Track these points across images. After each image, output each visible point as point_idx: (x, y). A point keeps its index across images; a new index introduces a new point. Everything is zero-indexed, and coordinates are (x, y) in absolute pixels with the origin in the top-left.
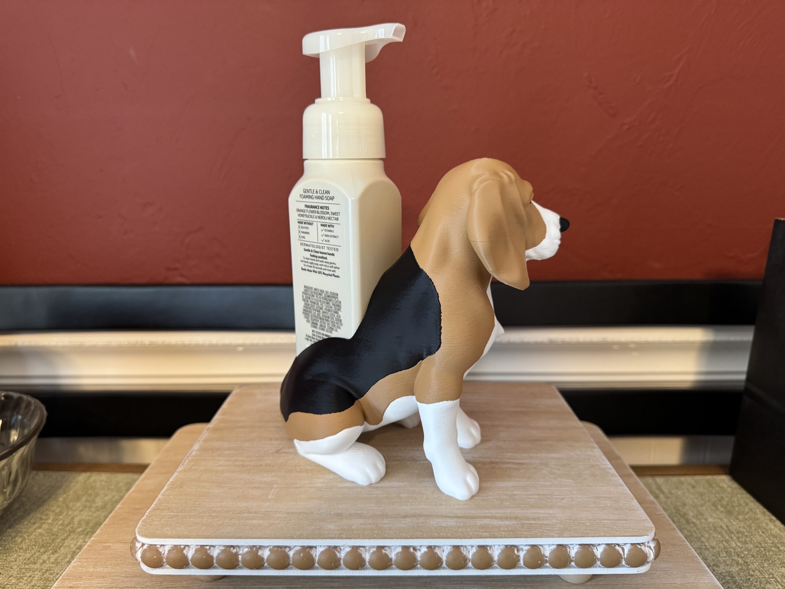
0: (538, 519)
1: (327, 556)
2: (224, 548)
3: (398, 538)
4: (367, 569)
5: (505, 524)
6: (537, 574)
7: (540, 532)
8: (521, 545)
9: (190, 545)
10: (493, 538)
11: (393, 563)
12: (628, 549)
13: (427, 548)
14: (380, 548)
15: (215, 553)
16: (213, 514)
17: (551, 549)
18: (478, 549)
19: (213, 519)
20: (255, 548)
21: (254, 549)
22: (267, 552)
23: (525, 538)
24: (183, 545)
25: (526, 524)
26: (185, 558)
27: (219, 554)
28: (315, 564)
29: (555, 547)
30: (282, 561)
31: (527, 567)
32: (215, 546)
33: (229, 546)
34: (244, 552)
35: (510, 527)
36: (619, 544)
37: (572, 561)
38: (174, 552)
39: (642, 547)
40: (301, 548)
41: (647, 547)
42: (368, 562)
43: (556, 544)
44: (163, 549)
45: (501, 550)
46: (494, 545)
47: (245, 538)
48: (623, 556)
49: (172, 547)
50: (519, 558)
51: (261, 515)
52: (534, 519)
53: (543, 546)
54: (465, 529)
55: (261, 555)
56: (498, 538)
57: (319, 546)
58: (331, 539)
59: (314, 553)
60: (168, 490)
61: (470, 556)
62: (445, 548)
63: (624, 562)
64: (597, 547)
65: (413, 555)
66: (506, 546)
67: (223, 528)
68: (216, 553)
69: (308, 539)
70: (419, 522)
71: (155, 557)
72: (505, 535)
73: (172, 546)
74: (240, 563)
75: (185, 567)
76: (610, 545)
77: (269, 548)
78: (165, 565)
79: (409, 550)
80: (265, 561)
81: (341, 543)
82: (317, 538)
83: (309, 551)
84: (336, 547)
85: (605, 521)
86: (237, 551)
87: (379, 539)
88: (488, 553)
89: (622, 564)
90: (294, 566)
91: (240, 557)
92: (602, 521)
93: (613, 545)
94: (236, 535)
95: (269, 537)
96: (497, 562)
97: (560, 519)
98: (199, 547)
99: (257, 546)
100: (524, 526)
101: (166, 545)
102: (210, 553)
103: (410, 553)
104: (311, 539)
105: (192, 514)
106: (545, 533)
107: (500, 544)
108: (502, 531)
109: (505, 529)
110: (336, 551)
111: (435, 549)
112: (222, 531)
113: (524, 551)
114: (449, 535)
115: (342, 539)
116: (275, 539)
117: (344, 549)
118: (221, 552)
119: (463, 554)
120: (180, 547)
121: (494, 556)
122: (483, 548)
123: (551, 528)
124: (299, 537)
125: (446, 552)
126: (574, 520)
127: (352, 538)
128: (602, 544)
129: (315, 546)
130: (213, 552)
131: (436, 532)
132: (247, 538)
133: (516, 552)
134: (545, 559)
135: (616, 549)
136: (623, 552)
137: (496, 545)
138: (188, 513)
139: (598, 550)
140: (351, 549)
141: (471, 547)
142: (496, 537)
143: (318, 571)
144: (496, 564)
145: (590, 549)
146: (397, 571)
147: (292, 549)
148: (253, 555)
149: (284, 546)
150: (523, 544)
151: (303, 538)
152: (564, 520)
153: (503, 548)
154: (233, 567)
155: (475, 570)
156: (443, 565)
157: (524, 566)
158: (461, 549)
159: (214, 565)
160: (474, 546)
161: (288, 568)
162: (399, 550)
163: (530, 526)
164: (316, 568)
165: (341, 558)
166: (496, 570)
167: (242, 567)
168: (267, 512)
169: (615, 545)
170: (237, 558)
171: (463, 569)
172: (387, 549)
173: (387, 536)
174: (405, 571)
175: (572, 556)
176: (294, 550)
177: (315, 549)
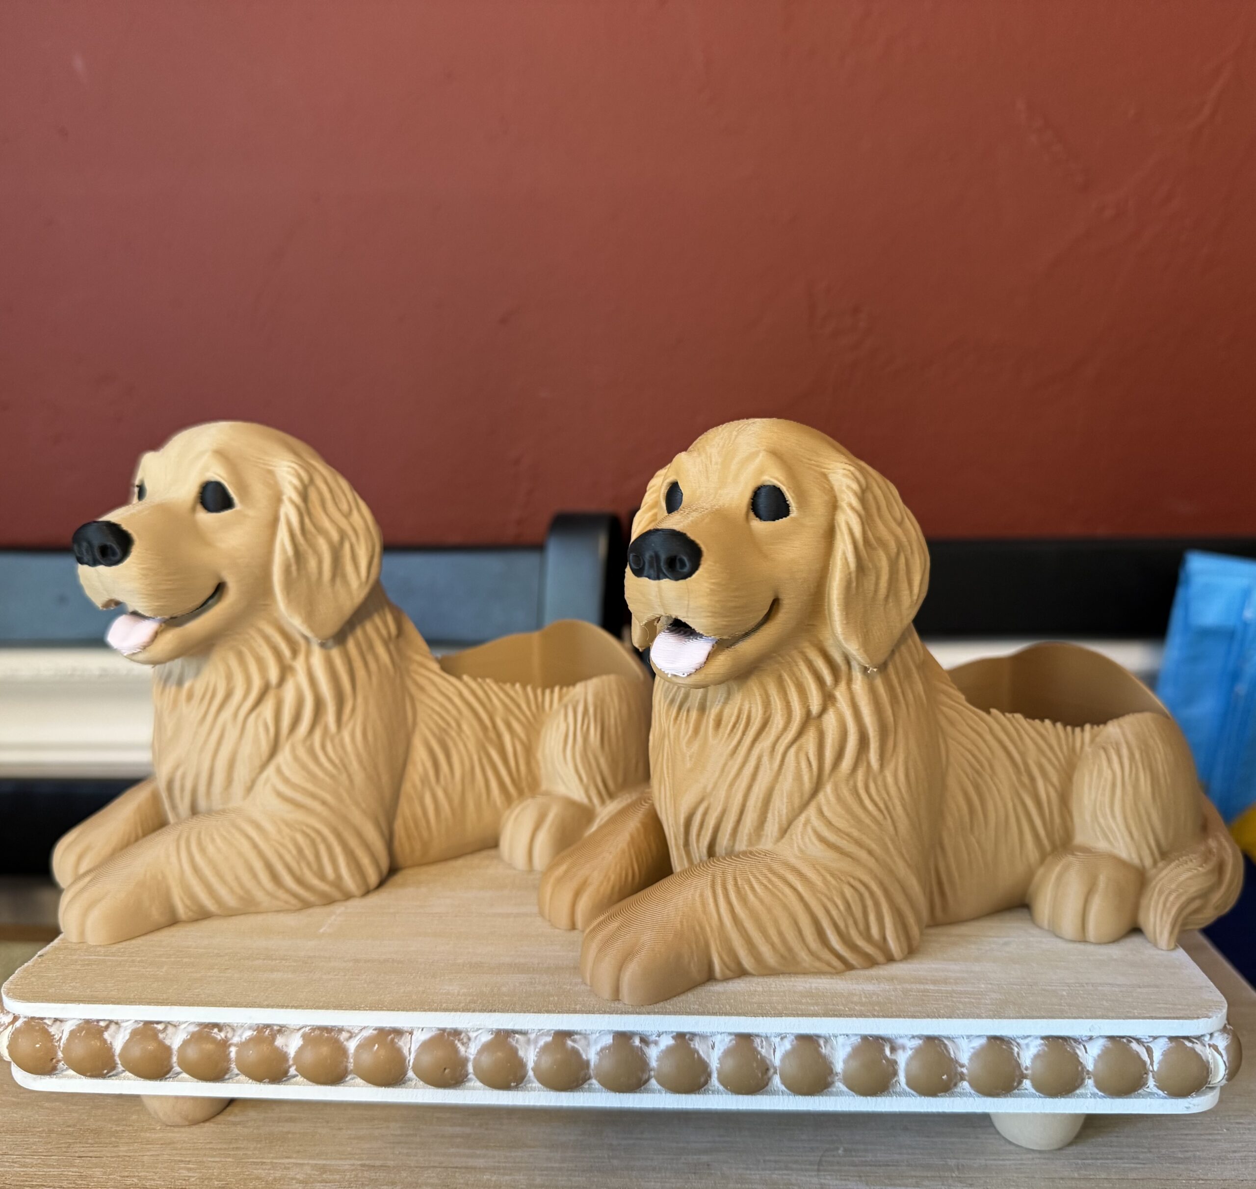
0: (945, 981)
1: (436, 1053)
2: (197, 1029)
3: (605, 1012)
4: (532, 1087)
5: (863, 989)
6: (940, 1110)
7: (947, 1007)
8: (901, 1037)
9: (123, 1021)
10: (831, 1017)
11: (591, 1072)
12: (1162, 1051)
13: (673, 1037)
14: (563, 1035)
15: (175, 1040)
17: (973, 1048)
18: (795, 1042)
19: (182, 970)
20: (268, 1031)
21: (267, 1033)
22: (296, 1041)
23: (909, 1018)
24: (104, 1020)
26: (108, 1049)
27: (186, 1043)
28: (407, 1071)
29: (983, 1041)
30: (329, 1061)
31: (916, 1091)
32: (179, 1026)
33: (209, 1023)
34: (243, 1040)
35: (875, 997)
36: (1141, 1039)
37: (1024, 1076)
38: (82, 1034)
39: (1195, 1045)
40: (375, 1032)
41: (1207, 1046)
42: (533, 1069)
43: (986, 1034)
44: (58, 1030)
45: (853, 1049)
46: (836, 1037)
47: (246, 1007)
48: (1151, 1067)
49: (79, 1025)
50: (897, 1067)
51: (294, 964)
52: (934, 982)
53: (953, 1041)
55: (281, 1047)
56: (844, 1017)
57: (419, 1028)
58: (445, 1011)
59: (405, 1045)
61: (777, 1060)
62: (718, 1039)
63: (1151, 1082)
64: (1085, 1043)
65: (640, 1053)
66: (865, 1038)
67: (202, 986)
68: (178, 1041)
69: (394, 1010)
71: (38, 1046)
72: (861, 1011)
73: (81, 1021)
74: (233, 1066)
75: (105, 1071)
76: (1118, 1039)
77: (303, 1030)
78: (64, 1068)
79: (632, 1041)
80: (291, 1062)
81: (469, 1023)
82: (415, 1010)
83: (393, 1040)
84: (456, 1033)
85: (1105, 989)
86: (226, 1037)
87: (559, 1012)
88: (819, 1053)
89: (1148, 1090)
90: (360, 1076)
91: (233, 1051)
92: (1099, 988)
93: (1125, 1040)
94: (228, 1000)
95: (301, 1006)
96: (841, 1076)
97: (998, 982)
98: (142, 1023)
99: (274, 1025)
100: (910, 995)
101: (66, 1019)
102: (164, 1039)
103: (633, 1048)
104: (398, 1011)
105: (138, 959)
106: (959, 1009)
108: (856, 1004)
109: (864, 999)
110: (456, 1042)
111: (692, 1040)
112: (199, 992)
113: (908, 1049)
114: (726, 1008)
115: (474, 1011)
116: (315, 1009)
117: (476, 1036)
118: (189, 1037)
119: (761, 1055)
120: (99, 1026)
121: (833, 1061)
122: (808, 1041)
123: (973, 998)
125: (719, 1049)
126: (1031, 985)
127: (495, 1011)
128: (1097, 1037)
129: (410, 1031)
130: (171, 1039)
131: (697, 1003)
132: (250, 1007)
133: (888, 1052)
134: (960, 1070)
135: (1132, 1048)
136: (1149, 1057)
137: (840, 1035)
138: (130, 957)
139: (1088, 1050)
140: (493, 1036)
141: (780, 1038)
142: (840, 1016)
143: (415, 1090)
144: (840, 1082)
145: (1068, 1049)
146: (603, 1093)
147: (354, 1033)
148: (265, 1048)
149: (334, 1028)
150: (906, 1034)
151: (381, 1009)
152: (1005, 984)
153: (855, 1041)
154: (218, 1075)
155: (791, 1097)
156: (712, 1080)
157: (908, 1089)
158: (756, 1043)
159: (173, 1070)
160: (788, 1035)
161: (346, 1081)
162: (607, 1042)
163: (923, 995)
164: (410, 1082)
165: (470, 1058)
166: (841, 1097)
167: (237, 1075)
168: (309, 957)
169: (1130, 1039)
170: (227, 1053)
171: (762, 1094)
172: (578, 1039)
173: (580, 1008)
174: (621, 1094)
175: (1025, 1066)
176: (358, 1037)
177: (410, 1036)
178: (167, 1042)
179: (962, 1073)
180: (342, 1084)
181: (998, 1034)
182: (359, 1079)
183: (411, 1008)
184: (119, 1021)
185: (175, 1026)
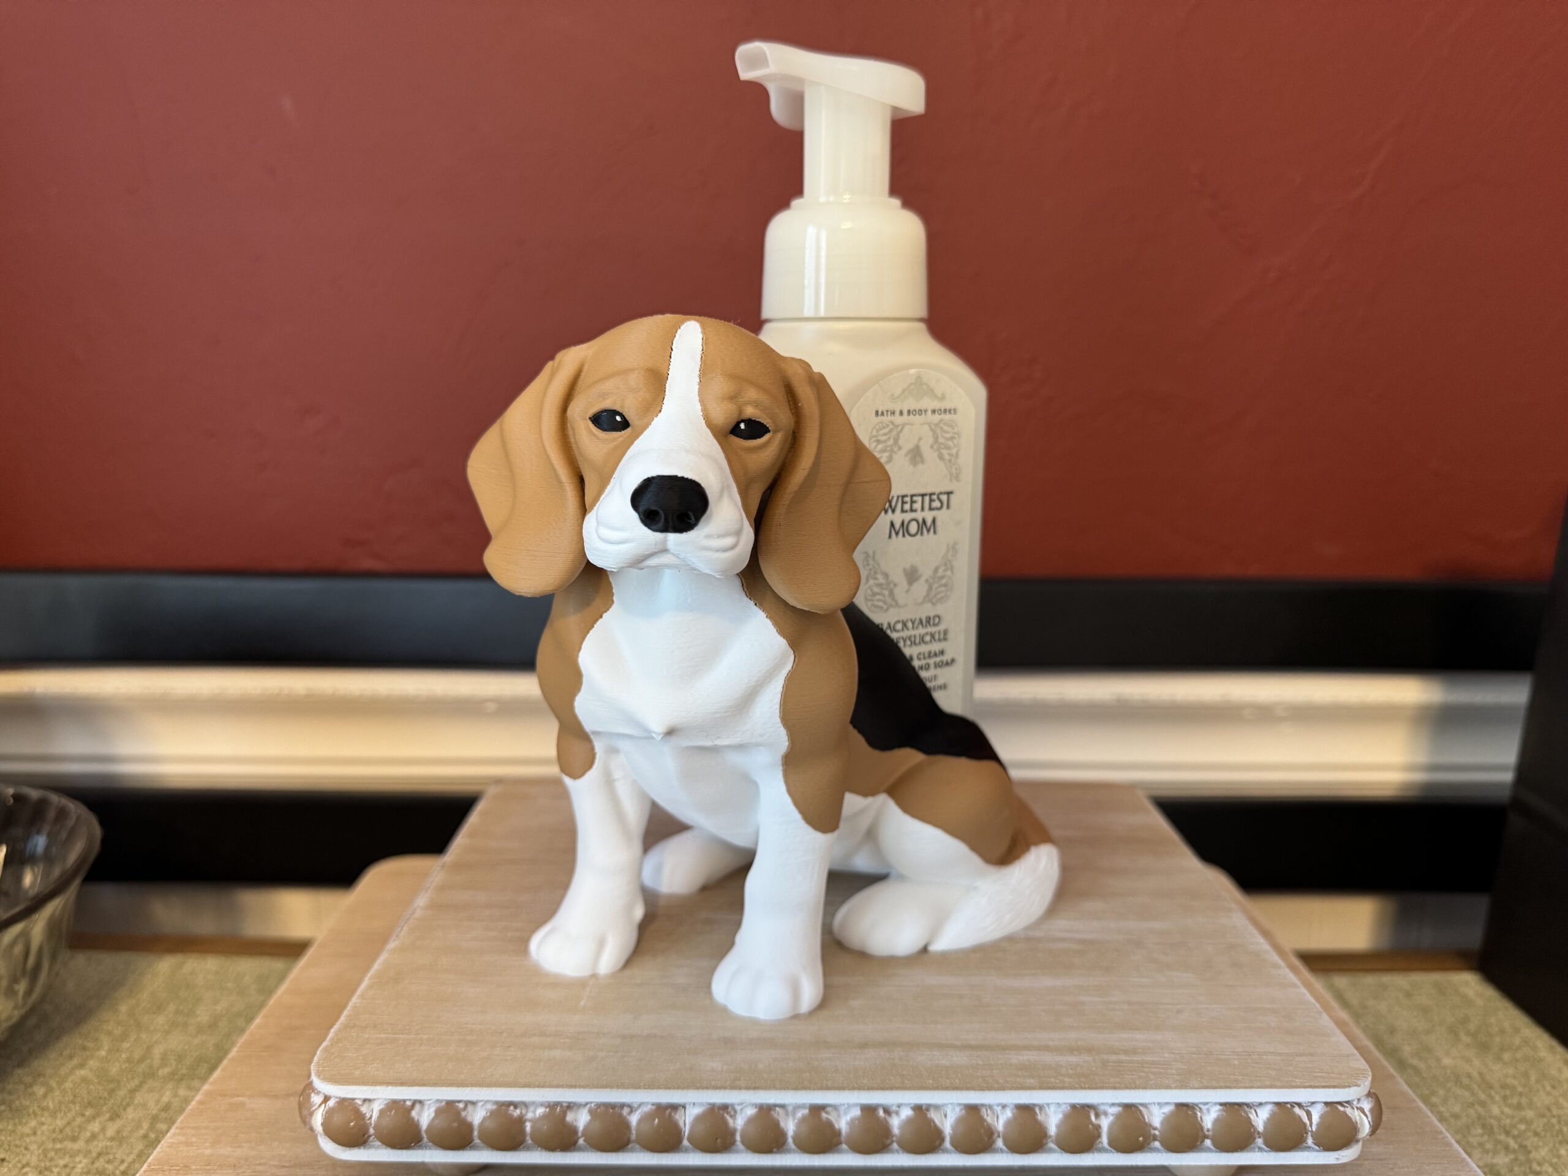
0: (1135, 1051)
1: (708, 1125)
2: (495, 1107)
3: (853, 1089)
4: (789, 1151)
5: (1068, 1061)
6: (1135, 1164)
7: (1141, 1077)
8: (1103, 1104)
9: (425, 1101)
10: (1046, 1089)
11: (842, 1139)
12: (1319, 1114)
13: (912, 1109)
14: (817, 1110)
16: (469, 1038)
17: (1163, 1113)
18: (1016, 1111)
19: (469, 1048)
20: (559, 1108)
21: (558, 1110)
22: (584, 1116)
23: (1110, 1089)
24: (410, 1100)
25: (1112, 1063)
26: (415, 1126)
27: (484, 1119)
28: (682, 1139)
29: (1171, 1108)
30: (613, 1132)
31: (1114, 1149)
32: (478, 1105)
33: (506, 1102)
34: (537, 1115)
35: (1079, 1068)
36: (1303, 1104)
37: (1207, 1137)
38: (392, 1114)
39: (1347, 1110)
40: (654, 1107)
41: (1356, 1109)
42: (792, 1137)
43: (1174, 1102)
44: (368, 1109)
45: (1063, 1114)
46: (1048, 1105)
47: (537, 1087)
48: (1310, 1129)
49: (387, 1105)
50: (1100, 1131)
51: (568, 1040)
52: (1126, 1052)
53: (1147, 1107)
54: (988, 1072)
55: (570, 1122)
56: (1056, 1089)
57: (689, 1103)
58: (714, 1089)
59: (681, 1118)
60: (370, 987)
61: (1000, 1126)
62: (949, 1110)
63: (1310, 1141)
64: (1256, 1108)
65: (884, 1123)
66: (1074, 1107)
67: (492, 1066)
68: (478, 1118)
69: (669, 1088)
70: (892, 1057)
71: (352, 1124)
72: (1069, 1082)
73: (388, 1101)
74: (528, 1138)
75: (412, 1144)
76: (1283, 1104)
77: (588, 1106)
78: (372, 1141)
79: (876, 1112)
80: (580, 1134)
81: (737, 1099)
82: (689, 1088)
83: (670, 1115)
84: (725, 1107)
85: (1269, 1057)
86: (521, 1113)
87: (814, 1089)
88: (1036, 1120)
89: (1306, 1146)
90: (640, 1145)
91: (528, 1127)
92: (1264, 1057)
93: (1289, 1106)
94: (521, 1080)
95: (587, 1085)
96: (1054, 1138)
97: (1179, 1052)
98: (444, 1103)
99: (563, 1102)
100: (1109, 1067)
101: (374, 1100)
102: (466, 1116)
103: (877, 1118)
104: (674, 1089)
105: (426, 1037)
106: (1151, 1080)
107: (1061, 1102)
108: (1065, 1076)
109: (1070, 1071)
110: (726, 1115)
111: (928, 1111)
112: (492, 1072)
113: (1110, 1116)
114: (956, 1084)
115: (740, 1089)
116: (601, 1088)
117: (742, 1109)
118: (488, 1114)
119: (986, 1122)
120: (405, 1105)
121: (1048, 1126)
122: (1026, 1111)
123: (1163, 1069)
124: (652, 1085)
125: (951, 1117)
126: (1207, 1054)
127: (758, 1089)
128: (1266, 1103)
129: (682, 1104)
130: (472, 1115)
131: (930, 1077)
132: (543, 1087)
133: (1093, 1118)
134: (1153, 1132)
135: (1294, 1114)
136: (1308, 1119)
137: (1053, 1103)
138: (416, 1035)
139: (1258, 1114)
140: (757, 1110)
141: (1003, 1107)
143: (688, 1155)
144: (1053, 1143)
145: (1243, 1114)
146: (850, 1156)
147: (635, 1109)
148: (555, 1122)
149: (618, 1105)
150: (1108, 1102)
151: (659, 1088)
152: (1186, 1054)
153: (1066, 1109)
154: (513, 1147)
155: (1010, 1155)
156: (944, 1144)
157: (1108, 1148)
158: (982, 1112)
159: (474, 1142)
160: (1009, 1106)
161: (627, 1150)
162: (856, 1114)
163: (1118, 1066)
164: (683, 1150)
165: (737, 1130)
166: (1051, 1155)
167: (530, 1146)
169: (1293, 1104)
170: (523, 1128)
171: (985, 1154)
172: (830, 1112)
174: (866, 1156)
175: (1206, 1128)
176: (639, 1111)
177: (683, 1110)
178: (469, 1119)
179: (1154, 1134)
180: (622, 1152)
182: (639, 1147)
183: (685, 1086)
184: (422, 1101)
185: (475, 1104)
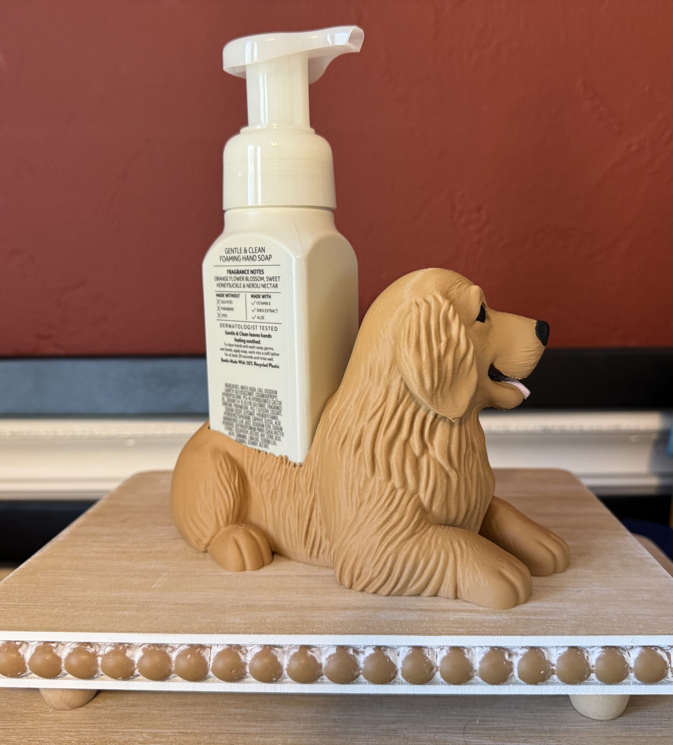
0: (541, 613)
1: (226, 660)
2: (77, 646)
3: (331, 634)
4: (286, 681)
5: (491, 619)
6: (540, 693)
7: (543, 629)
8: (515, 648)
9: (31, 642)
10: (472, 635)
11: (323, 671)
13: (374, 649)
14: (305, 648)
15: (64, 653)
17: (560, 654)
18: (449, 651)
19: (67, 610)
20: (121, 647)
21: (121, 648)
22: (139, 653)
23: (520, 636)
24: (19, 641)
25: (523, 620)
26: (21, 660)
27: (70, 655)
28: (208, 671)
29: (566, 649)
30: (160, 665)
31: (524, 681)
32: (65, 644)
33: (85, 643)
34: (106, 653)
35: (498, 624)
36: (663, 647)
37: (591, 671)
38: (5, 650)
40: (188, 647)
42: (287, 670)
43: (567, 645)
45: (484, 654)
46: (474, 647)
47: (107, 632)
48: (669, 665)
50: (512, 666)
52: (535, 614)
53: (547, 650)
54: (432, 624)
55: (129, 657)
56: (479, 635)
57: (215, 644)
58: (232, 634)
59: (207, 655)
60: (13, 577)
61: (438, 662)
62: (401, 650)
63: (670, 675)
64: (629, 651)
65: (353, 659)
66: (492, 648)
67: (80, 620)
69: (200, 633)
70: (363, 616)
72: (490, 631)
73: (4, 642)
74: (99, 669)
75: (20, 673)
76: (649, 647)
77: (143, 647)
79: (348, 651)
80: (136, 666)
81: (247, 641)
82: (213, 633)
83: (199, 652)
84: (239, 647)
85: (640, 617)
86: (95, 651)
87: (303, 634)
88: (465, 658)
89: (668, 680)
90: (179, 675)
91: (100, 659)
92: (637, 617)
93: (653, 648)
94: (96, 628)
95: (142, 631)
96: (478, 672)
97: (574, 614)
98: (42, 643)
99: (125, 643)
100: (520, 622)
102: (57, 653)
103: (349, 655)
104: (203, 634)
105: (40, 604)
106: (550, 630)
107: (482, 645)
108: (487, 627)
109: (491, 625)
110: (239, 653)
111: (385, 651)
112: (78, 623)
114: (406, 631)
115: (250, 634)
116: (151, 633)
118: (72, 651)
119: (428, 659)
120: (16, 644)
121: (474, 663)
122: (457, 650)
123: (560, 624)
124: (187, 631)
125: (402, 656)
126: (595, 616)
127: (263, 633)
128: (636, 647)
129: (210, 646)
130: (61, 652)
131: (388, 627)
132: (110, 632)
133: (507, 657)
134: (551, 667)
135: (657, 653)
136: (668, 658)
137: (477, 645)
138: (34, 603)
139: (631, 655)
140: (261, 649)
141: (440, 649)
142: (477, 635)
143: (213, 683)
144: (478, 676)
145: (619, 654)
146: (330, 685)
147: (175, 648)
148: (119, 658)
149: (162, 645)
150: (518, 645)
151: (192, 633)
152: (579, 615)
153: (487, 650)
154: (90, 675)
155: (447, 686)
156: (398, 675)
157: (520, 681)
158: (425, 652)
159: (62, 671)
160: (445, 647)
161: (169, 679)
162: (333, 652)
163: (528, 622)
164: (210, 679)
165: (247, 663)
166: (478, 686)
167: (102, 675)
168: (146, 602)
169: (657, 647)
170: (96, 661)
171: (429, 684)
172: (315, 651)
173: (315, 631)
174: (342, 685)
175: (591, 665)
176: (178, 650)
177: (210, 649)
178: (59, 654)
179: (553, 670)
180: (168, 681)
181: (575, 645)
182: (178, 677)
183: (211, 632)
184: (28, 642)
185: (63, 645)
